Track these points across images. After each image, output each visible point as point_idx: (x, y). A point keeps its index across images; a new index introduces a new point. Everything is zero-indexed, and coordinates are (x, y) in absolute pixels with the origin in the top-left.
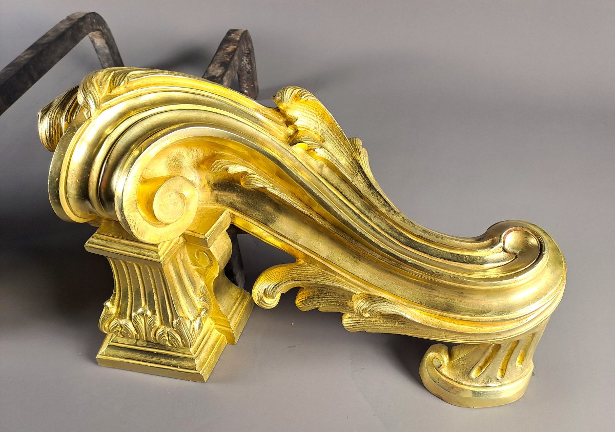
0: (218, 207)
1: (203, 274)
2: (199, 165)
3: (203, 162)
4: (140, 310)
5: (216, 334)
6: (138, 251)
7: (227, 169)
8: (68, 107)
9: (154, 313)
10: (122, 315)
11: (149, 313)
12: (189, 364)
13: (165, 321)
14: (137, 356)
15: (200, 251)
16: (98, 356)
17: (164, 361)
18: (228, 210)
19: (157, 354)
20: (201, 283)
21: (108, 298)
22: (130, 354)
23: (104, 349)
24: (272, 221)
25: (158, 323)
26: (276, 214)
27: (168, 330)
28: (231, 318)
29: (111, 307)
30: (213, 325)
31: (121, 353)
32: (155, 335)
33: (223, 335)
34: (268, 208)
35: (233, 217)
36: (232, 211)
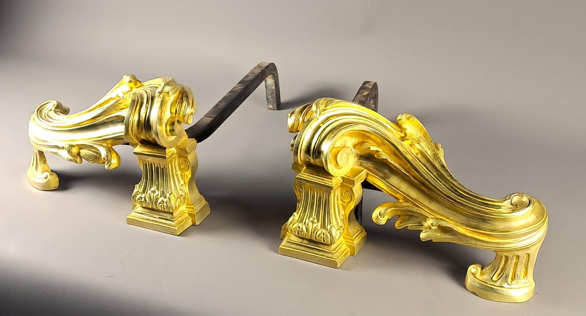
0: (361, 168)
1: (344, 208)
2: (355, 146)
3: (357, 145)
4: (311, 219)
5: (344, 246)
6: (322, 181)
7: (369, 148)
8: (303, 113)
9: (318, 221)
10: (301, 221)
11: (316, 221)
12: (330, 255)
13: (324, 226)
14: (302, 248)
15: (347, 191)
16: (280, 247)
17: (317, 252)
18: (365, 171)
19: (313, 248)
20: (342, 212)
21: (295, 211)
22: (298, 247)
23: (284, 243)
24: (388, 178)
25: (319, 227)
26: (390, 174)
27: (324, 231)
28: (355, 238)
29: (296, 216)
30: (344, 242)
31: (293, 246)
32: (316, 234)
33: (348, 248)
34: (386, 171)
35: (367, 174)
36: (367, 171)
